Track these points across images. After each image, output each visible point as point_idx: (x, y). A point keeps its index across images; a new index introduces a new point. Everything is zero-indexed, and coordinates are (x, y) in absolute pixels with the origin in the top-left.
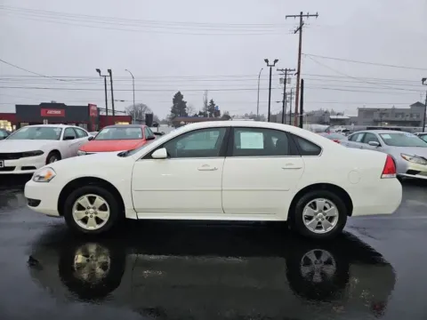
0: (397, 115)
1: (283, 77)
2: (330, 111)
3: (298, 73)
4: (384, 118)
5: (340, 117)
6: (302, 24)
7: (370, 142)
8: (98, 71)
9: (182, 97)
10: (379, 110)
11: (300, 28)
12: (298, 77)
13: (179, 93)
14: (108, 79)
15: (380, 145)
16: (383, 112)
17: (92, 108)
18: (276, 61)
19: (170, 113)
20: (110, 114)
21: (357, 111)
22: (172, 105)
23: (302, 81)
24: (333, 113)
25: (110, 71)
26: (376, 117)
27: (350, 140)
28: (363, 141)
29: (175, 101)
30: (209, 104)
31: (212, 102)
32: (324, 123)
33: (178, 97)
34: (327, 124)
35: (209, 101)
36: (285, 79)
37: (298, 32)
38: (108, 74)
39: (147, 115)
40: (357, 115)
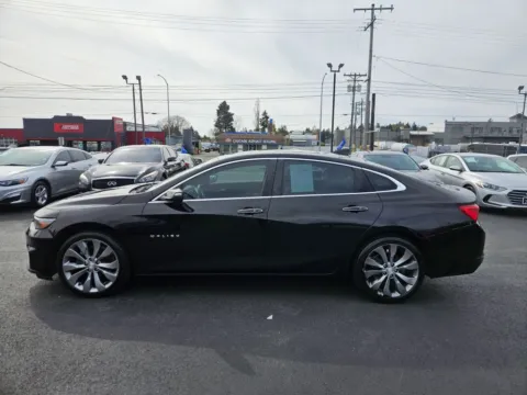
0: (492, 130)
1: (352, 84)
2: (411, 125)
3: (369, 80)
4: (477, 133)
5: (421, 133)
6: (373, 19)
8: (125, 77)
9: (228, 108)
10: (470, 124)
11: (372, 25)
12: (369, 84)
13: (224, 103)
14: (137, 87)
16: (475, 127)
17: (117, 122)
18: (341, 66)
19: (213, 128)
20: (140, 129)
21: (443, 125)
22: (216, 117)
24: (415, 128)
25: (139, 78)
26: (468, 132)
29: (219, 112)
30: (261, 117)
31: (265, 113)
33: (223, 108)
34: (406, 141)
35: (261, 113)
36: (354, 87)
37: (369, 29)
38: (137, 82)
39: (185, 130)
40: (442, 130)
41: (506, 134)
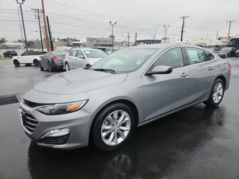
0: (104, 41)
1: (37, 14)
2: (73, 39)
3: (43, 11)
5: (77, 42)
7: (79, 56)
10: (95, 39)
12: (44, 14)
15: (84, 58)
16: (97, 40)
21: (86, 39)
23: (47, 17)
24: (75, 40)
26: (95, 42)
27: (70, 55)
28: (76, 56)
32: (69, 46)
34: (71, 46)
40: (86, 41)
41: (109, 43)
